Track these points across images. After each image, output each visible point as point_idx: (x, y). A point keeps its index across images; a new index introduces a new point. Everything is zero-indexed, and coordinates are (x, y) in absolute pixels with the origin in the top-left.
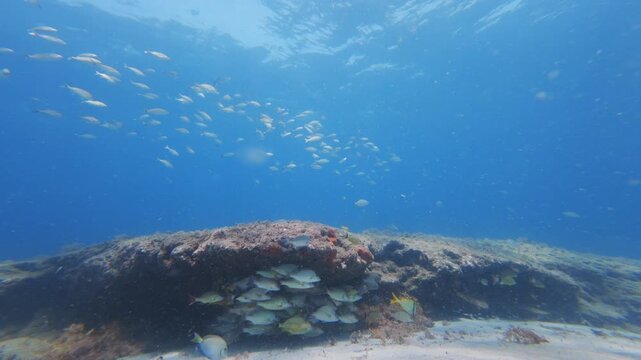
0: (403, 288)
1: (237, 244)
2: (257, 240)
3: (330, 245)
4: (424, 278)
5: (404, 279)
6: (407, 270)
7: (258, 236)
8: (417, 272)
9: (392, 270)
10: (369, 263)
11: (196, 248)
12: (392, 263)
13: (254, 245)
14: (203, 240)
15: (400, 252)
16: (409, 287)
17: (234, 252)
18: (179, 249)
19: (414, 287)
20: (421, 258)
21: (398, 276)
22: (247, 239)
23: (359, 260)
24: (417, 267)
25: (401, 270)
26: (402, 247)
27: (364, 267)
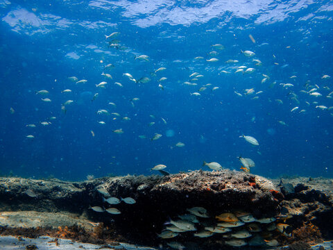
0: (305, 219)
1: (180, 186)
2: (194, 184)
3: (250, 188)
4: (322, 211)
5: (306, 211)
6: (308, 206)
7: (195, 181)
8: (316, 206)
9: (298, 206)
10: (280, 201)
11: (152, 188)
12: (297, 200)
13: (192, 188)
14: (156, 183)
15: (304, 192)
16: (310, 217)
17: (177, 192)
18: (142, 187)
19: (314, 217)
20: (320, 196)
21: (302, 210)
22: (187, 183)
23: (272, 199)
24: (317, 203)
25: (305, 206)
26: (306, 188)
27: (276, 203)
